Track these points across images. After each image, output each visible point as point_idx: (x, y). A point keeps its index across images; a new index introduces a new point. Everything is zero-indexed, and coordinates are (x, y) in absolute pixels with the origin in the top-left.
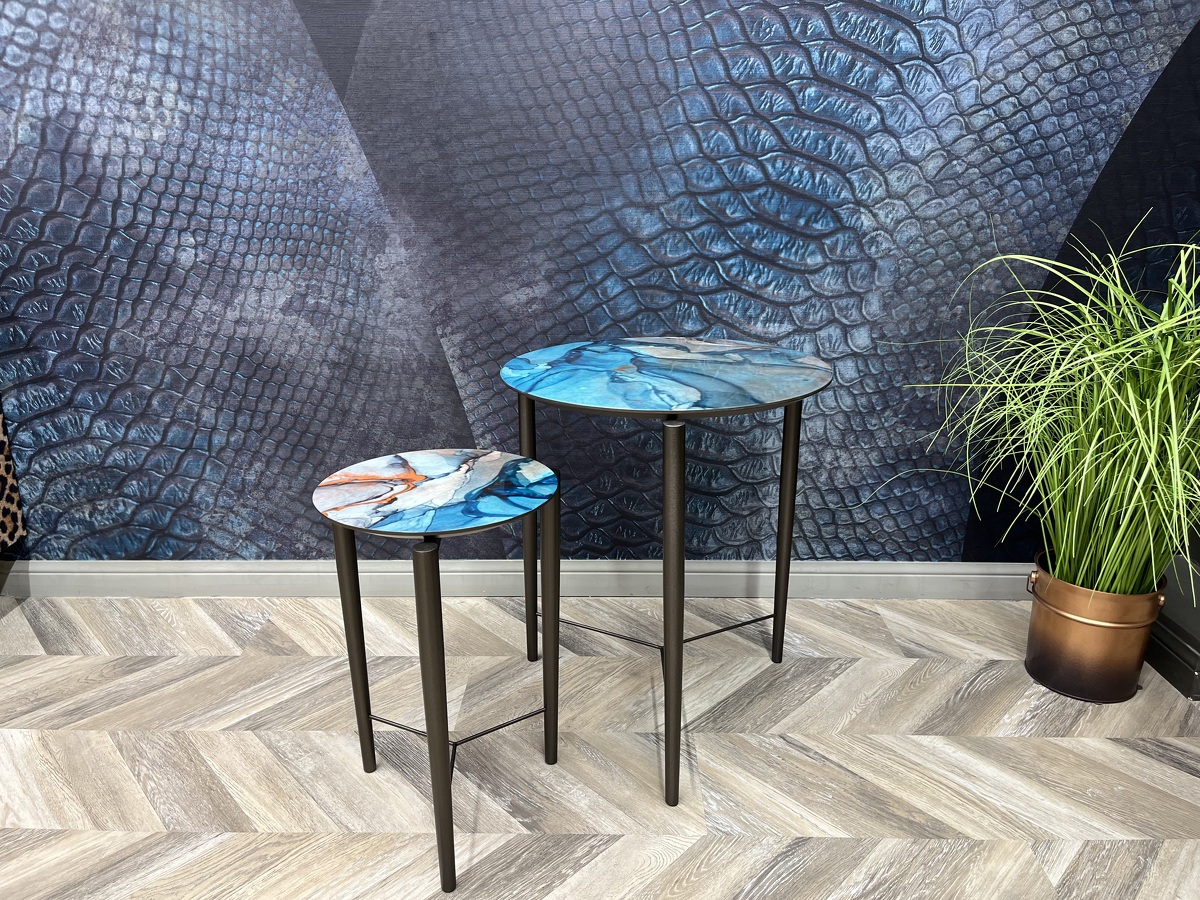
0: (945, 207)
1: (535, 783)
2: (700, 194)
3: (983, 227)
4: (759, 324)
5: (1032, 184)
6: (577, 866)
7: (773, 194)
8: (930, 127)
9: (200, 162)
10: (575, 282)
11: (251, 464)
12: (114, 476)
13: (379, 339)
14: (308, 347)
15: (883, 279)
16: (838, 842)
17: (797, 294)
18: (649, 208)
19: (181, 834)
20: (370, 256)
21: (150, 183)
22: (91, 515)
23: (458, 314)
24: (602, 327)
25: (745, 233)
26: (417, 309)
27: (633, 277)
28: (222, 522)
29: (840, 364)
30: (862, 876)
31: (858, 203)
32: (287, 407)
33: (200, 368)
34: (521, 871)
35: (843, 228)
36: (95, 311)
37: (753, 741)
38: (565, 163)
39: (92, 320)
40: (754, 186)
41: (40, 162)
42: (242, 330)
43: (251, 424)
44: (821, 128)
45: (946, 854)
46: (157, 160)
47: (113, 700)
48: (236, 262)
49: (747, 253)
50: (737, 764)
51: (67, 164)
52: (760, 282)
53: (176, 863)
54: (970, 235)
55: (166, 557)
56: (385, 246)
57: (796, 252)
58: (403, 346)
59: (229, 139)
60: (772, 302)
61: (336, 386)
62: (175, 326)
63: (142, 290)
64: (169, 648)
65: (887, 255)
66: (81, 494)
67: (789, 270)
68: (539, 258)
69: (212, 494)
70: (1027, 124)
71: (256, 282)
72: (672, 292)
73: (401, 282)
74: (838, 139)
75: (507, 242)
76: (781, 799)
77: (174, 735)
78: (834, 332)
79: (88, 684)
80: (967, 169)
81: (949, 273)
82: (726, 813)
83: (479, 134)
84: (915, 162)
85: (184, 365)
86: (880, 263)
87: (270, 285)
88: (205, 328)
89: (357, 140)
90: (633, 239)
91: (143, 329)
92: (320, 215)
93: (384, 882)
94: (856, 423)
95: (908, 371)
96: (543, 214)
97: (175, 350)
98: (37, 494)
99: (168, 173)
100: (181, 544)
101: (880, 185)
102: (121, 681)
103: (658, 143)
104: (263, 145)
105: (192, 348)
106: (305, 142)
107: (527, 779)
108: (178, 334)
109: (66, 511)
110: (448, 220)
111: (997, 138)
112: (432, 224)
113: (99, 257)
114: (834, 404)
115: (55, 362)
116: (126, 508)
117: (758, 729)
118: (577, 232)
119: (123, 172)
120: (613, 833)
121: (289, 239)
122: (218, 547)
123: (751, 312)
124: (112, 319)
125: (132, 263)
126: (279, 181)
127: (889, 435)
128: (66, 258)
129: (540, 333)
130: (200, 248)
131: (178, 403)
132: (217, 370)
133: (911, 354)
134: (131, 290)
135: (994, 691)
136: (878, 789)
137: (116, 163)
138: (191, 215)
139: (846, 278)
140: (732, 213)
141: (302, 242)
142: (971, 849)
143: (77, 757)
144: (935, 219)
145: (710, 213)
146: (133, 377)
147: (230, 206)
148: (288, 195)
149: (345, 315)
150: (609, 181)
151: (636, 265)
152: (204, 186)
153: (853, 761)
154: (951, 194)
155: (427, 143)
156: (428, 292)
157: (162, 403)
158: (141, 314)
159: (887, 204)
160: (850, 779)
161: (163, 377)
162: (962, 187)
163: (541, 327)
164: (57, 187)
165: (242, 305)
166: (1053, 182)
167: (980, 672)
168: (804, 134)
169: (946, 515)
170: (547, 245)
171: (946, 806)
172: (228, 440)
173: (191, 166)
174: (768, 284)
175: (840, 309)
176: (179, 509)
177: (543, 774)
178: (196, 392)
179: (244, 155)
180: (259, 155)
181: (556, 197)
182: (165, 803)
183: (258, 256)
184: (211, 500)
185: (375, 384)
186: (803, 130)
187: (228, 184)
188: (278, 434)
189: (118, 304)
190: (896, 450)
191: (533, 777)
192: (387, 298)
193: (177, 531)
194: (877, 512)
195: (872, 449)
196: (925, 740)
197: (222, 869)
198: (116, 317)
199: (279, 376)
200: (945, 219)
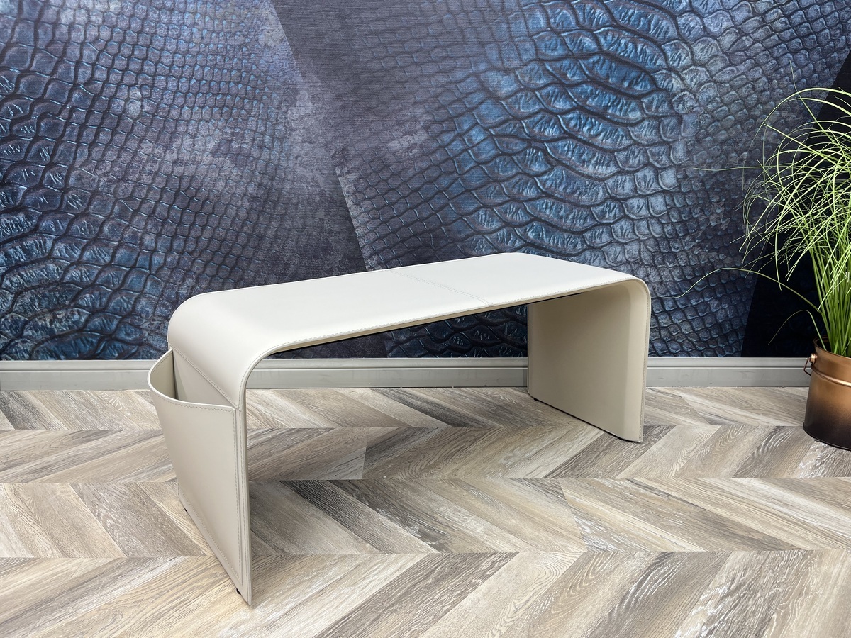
0: (736, 73)
1: (436, 516)
2: (547, 61)
3: (764, 90)
4: (591, 167)
5: (801, 57)
6: (484, 577)
7: (604, 61)
8: (726, 10)
9: (147, 29)
10: (448, 131)
11: (184, 280)
12: (71, 290)
13: (289, 177)
14: (232, 184)
15: (688, 130)
16: (695, 554)
17: (621, 142)
18: (507, 71)
19: (139, 559)
20: (284, 109)
21: (105, 47)
22: (51, 323)
23: (353, 157)
24: (467, 168)
25: (581, 93)
26: (320, 152)
27: (493, 127)
28: (159, 328)
29: (652, 199)
30: (724, 580)
31: (670, 69)
32: (213, 235)
33: (144, 200)
34: (437, 581)
35: (658, 89)
36: (59, 152)
37: (607, 483)
38: (441, 34)
39: (56, 159)
40: (590, 55)
41: (17, 29)
42: (179, 169)
43: (184, 247)
44: (643, 8)
45: (787, 561)
46: (112, 27)
47: (73, 461)
48: (175, 113)
49: (582, 109)
50: (598, 500)
51: (40, 31)
52: (592, 133)
53: (137, 582)
54: (755, 96)
55: (113, 358)
56: (296, 100)
57: (621, 109)
58: (308, 183)
59: (172, 10)
60: (601, 149)
61: (254, 216)
62: (124, 165)
63: (97, 135)
64: (116, 424)
65: (691, 112)
66: (44, 305)
67: (614, 123)
68: (419, 111)
69: (152, 305)
70: (798, 10)
71: (191, 130)
72: (523, 140)
73: (308, 130)
74: (656, 17)
75: (395, 98)
76: (641, 524)
77: (127, 485)
78: (648, 173)
79: (51, 450)
80: (753, 44)
81: (738, 126)
82: (599, 535)
83: (373, 9)
84: (714, 37)
85: (130, 198)
86: (685, 118)
87: (202, 132)
88: (148, 167)
89: (275, 13)
90: (494, 97)
91: (97, 168)
92: (244, 75)
93: (321, 592)
94: (663, 245)
95: (704, 204)
96: (423, 75)
97: (123, 185)
98: (7, 305)
99: (121, 38)
100: (125, 347)
101: (687, 55)
102: (79, 447)
103: (516, 18)
104: (199, 15)
105: (137, 184)
106: (233, 14)
107: (429, 513)
108: (126, 172)
109: (31, 319)
110: (348, 80)
111: (776, 20)
112: (333, 83)
113: (63, 108)
114: (647, 231)
115: (24, 195)
116: (80, 317)
117: (608, 475)
118: (449, 90)
119: (85, 38)
120: (509, 551)
121: (218, 94)
122: (155, 349)
123: (584, 157)
124: (72, 159)
125: (90, 113)
126: (211, 46)
127: (688, 256)
128: (36, 109)
129: (418, 173)
130: (145, 101)
131: (125, 230)
132: (157, 202)
133: (707, 191)
134: (89, 134)
135: (786, 447)
136: (717, 515)
137: (79, 30)
138: (139, 73)
139: (659, 130)
140: (572, 77)
141: (229, 97)
142: (805, 556)
143: (44, 502)
144: (728, 82)
145: (554, 76)
146: (88, 208)
147: (171, 66)
148: (219, 57)
149: (262, 157)
150: (475, 49)
151: (496, 118)
152: (150, 49)
153: (691, 496)
154: (741, 63)
155: (332, 16)
156: (329, 138)
157: (112, 230)
158: (96, 154)
159: (692, 70)
160: (693, 509)
161: (113, 208)
162: (750, 58)
163: (420, 168)
164: (30, 50)
165: (179, 149)
166: (816, 57)
167: (771, 435)
168: (630, 13)
169: (730, 320)
170: (426, 101)
171: (776, 527)
172: (165, 260)
173: (139, 32)
174: (598, 135)
175: (654, 155)
176: (124, 317)
177: (441, 509)
178: (140, 220)
179: (184, 23)
180: (195, 24)
181: (433, 62)
182: (123, 536)
183: (193, 107)
184: (150, 310)
185: (285, 214)
186: (629, 9)
187: (169, 47)
188: (206, 256)
189: (77, 147)
190: (693, 268)
191: (433, 511)
192: (297, 144)
193: (122, 335)
194: (677, 318)
195: (675, 267)
196: (744, 481)
197: (178, 585)
198: (75, 158)
199: (208, 208)
200: (737, 83)
